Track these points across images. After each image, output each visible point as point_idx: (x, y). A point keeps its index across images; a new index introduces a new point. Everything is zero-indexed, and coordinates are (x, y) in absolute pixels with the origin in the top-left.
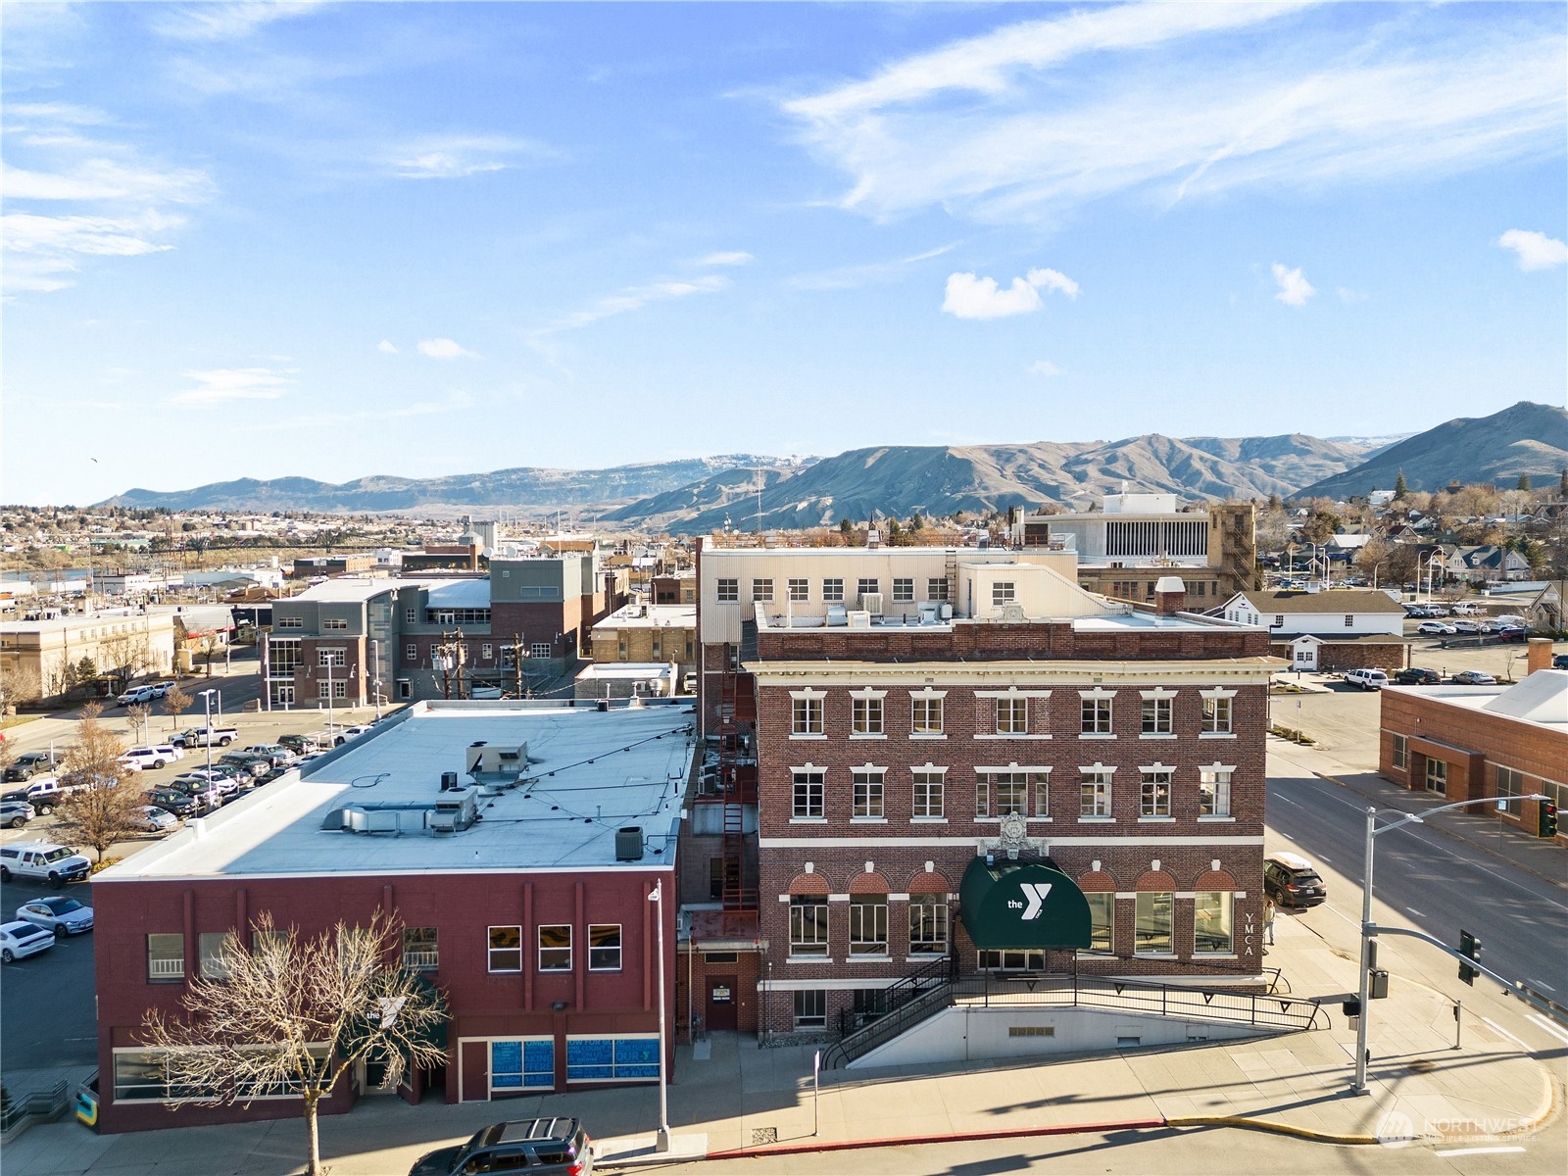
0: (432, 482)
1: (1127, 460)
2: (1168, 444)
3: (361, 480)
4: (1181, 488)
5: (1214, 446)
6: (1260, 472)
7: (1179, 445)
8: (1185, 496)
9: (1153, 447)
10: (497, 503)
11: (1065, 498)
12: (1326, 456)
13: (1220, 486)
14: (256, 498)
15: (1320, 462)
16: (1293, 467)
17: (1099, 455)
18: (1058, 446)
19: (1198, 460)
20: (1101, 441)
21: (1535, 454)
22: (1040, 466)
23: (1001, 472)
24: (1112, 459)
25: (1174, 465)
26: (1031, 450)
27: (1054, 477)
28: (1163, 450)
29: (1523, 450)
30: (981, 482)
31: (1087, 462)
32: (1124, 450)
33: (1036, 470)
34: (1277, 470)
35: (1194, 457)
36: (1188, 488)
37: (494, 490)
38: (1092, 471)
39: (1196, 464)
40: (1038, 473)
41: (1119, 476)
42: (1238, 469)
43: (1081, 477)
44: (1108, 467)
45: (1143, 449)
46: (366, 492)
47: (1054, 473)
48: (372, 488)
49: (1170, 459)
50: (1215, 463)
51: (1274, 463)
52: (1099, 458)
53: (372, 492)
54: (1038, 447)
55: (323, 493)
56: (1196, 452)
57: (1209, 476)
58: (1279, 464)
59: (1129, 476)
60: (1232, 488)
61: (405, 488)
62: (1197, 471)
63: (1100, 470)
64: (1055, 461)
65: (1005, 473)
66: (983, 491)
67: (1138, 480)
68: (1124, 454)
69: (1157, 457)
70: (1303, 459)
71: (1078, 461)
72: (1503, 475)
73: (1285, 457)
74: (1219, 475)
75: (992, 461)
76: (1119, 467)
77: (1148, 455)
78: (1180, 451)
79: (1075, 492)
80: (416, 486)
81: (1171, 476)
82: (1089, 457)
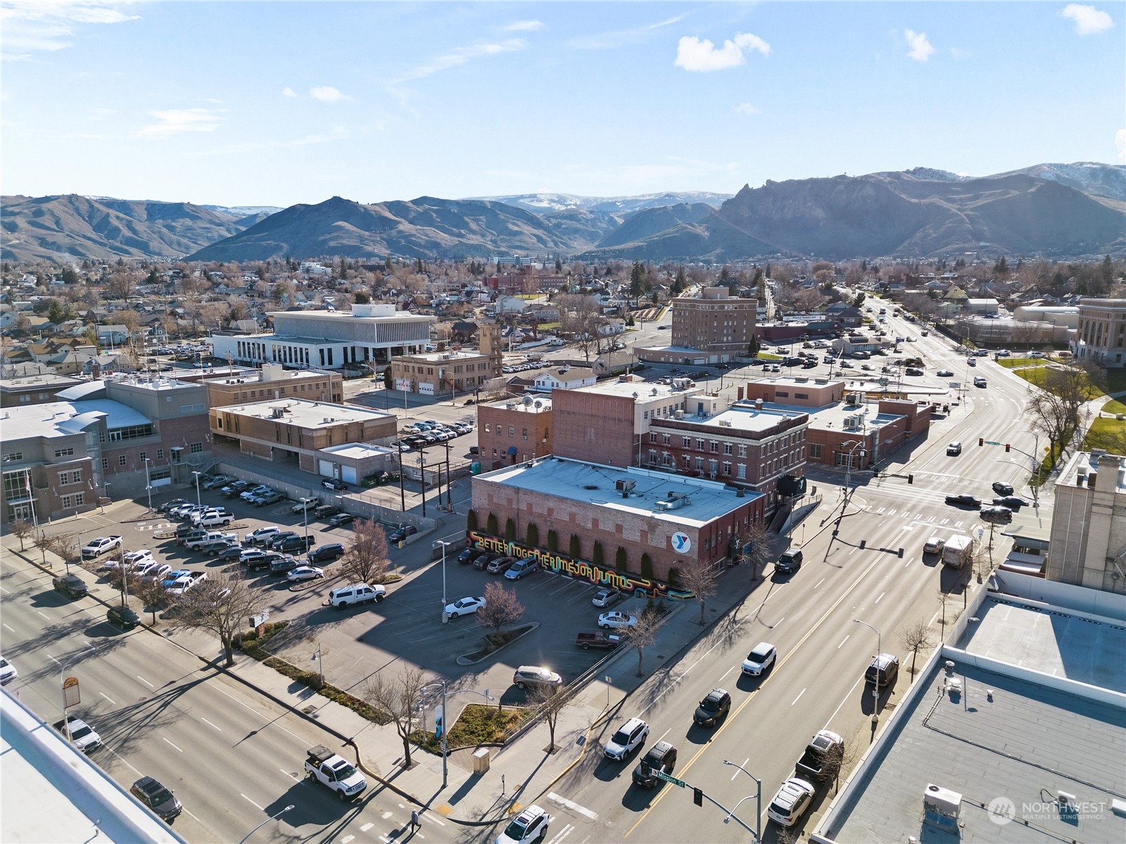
1: (52, 213)
2: (86, 203)
4: (105, 241)
5: (124, 206)
6: (164, 230)
7: (96, 205)
8: (109, 247)
9: (73, 205)
12: (211, 222)
13: (137, 240)
15: (208, 226)
16: (189, 229)
17: (24, 208)
19: (115, 218)
20: (21, 197)
21: (348, 231)
24: (39, 213)
25: (95, 222)
28: (84, 208)
29: (340, 228)
31: (13, 214)
32: (49, 205)
34: (178, 230)
35: (112, 215)
36: (110, 241)
38: (21, 222)
39: (115, 222)
41: (48, 228)
42: (149, 228)
43: (12, 228)
44: (36, 219)
45: (66, 206)
49: (91, 217)
50: (130, 222)
51: (174, 224)
52: (25, 211)
56: (112, 212)
57: (126, 232)
58: (179, 224)
59: (55, 227)
60: (147, 242)
62: (116, 227)
63: (29, 222)
67: (67, 233)
68: (48, 209)
69: (79, 214)
70: (195, 222)
71: (5, 212)
72: (332, 244)
73: (181, 221)
74: (134, 232)
76: (47, 220)
77: (71, 212)
78: (99, 210)
79: (10, 241)
81: (94, 230)
82: (16, 210)
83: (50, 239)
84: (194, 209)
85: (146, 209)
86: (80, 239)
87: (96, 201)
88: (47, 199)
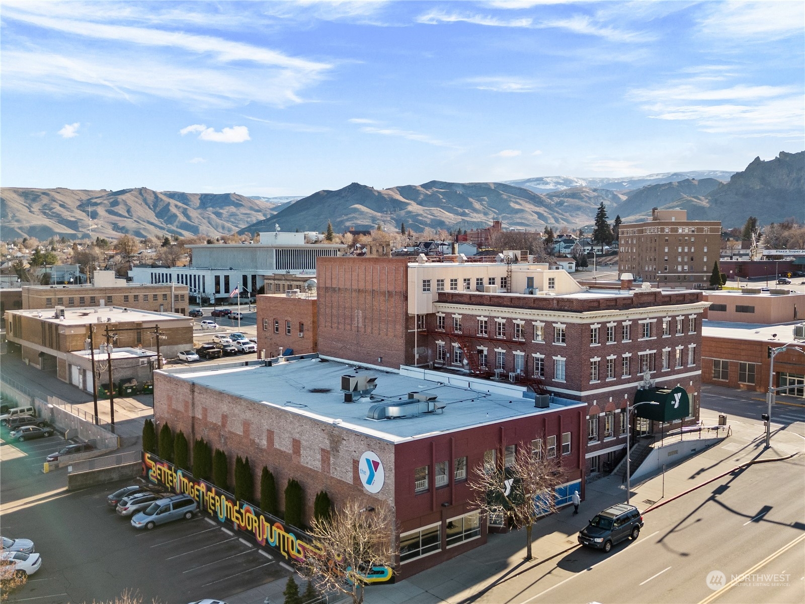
1: (126, 204)
2: (153, 195)
4: (164, 226)
5: (183, 197)
6: (213, 216)
7: (160, 196)
8: (167, 231)
9: (143, 196)
11: (83, 230)
12: (251, 209)
13: (190, 225)
15: (248, 212)
16: (233, 215)
17: (105, 200)
18: (73, 192)
19: (174, 207)
20: (105, 190)
21: (362, 213)
22: (61, 206)
23: (30, 209)
24: (115, 203)
25: (158, 209)
26: (53, 193)
27: (73, 215)
28: (151, 199)
29: (356, 210)
30: (14, 216)
31: (96, 204)
32: (123, 197)
33: (58, 209)
34: (224, 216)
35: (171, 205)
36: (168, 226)
38: (101, 211)
39: (173, 210)
40: (60, 211)
41: (120, 216)
42: (200, 214)
43: (94, 215)
44: (112, 208)
45: (136, 197)
47: (72, 211)
49: (155, 206)
50: (186, 209)
51: (221, 211)
52: (105, 202)
54: (58, 191)
56: (173, 202)
57: (182, 218)
58: (225, 211)
59: (127, 216)
60: (197, 227)
62: (174, 214)
63: (107, 211)
64: (73, 203)
65: (32, 210)
66: (16, 223)
67: (135, 219)
68: (123, 200)
69: (147, 204)
70: (238, 209)
71: (89, 203)
72: (348, 224)
73: (227, 208)
74: (188, 217)
75: (21, 200)
76: (121, 209)
77: (140, 202)
78: (162, 200)
79: (90, 226)
81: (157, 217)
82: (98, 201)
83: (121, 225)
84: (238, 198)
85: (199, 199)
86: (145, 224)
87: (161, 193)
88: (123, 192)
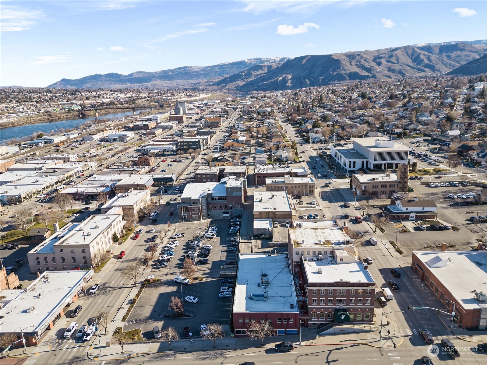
0: (156, 73)
1: (396, 56)
2: (412, 50)
3: (133, 73)
4: (416, 66)
5: (429, 49)
6: (445, 58)
8: (417, 69)
9: (406, 51)
10: (177, 80)
11: (373, 72)
12: (471, 51)
13: (430, 65)
14: (101, 81)
15: (468, 53)
16: (458, 56)
17: (386, 55)
18: (371, 52)
19: (423, 55)
20: (388, 49)
22: (365, 60)
23: (350, 63)
24: (391, 56)
25: (414, 57)
26: (362, 54)
27: (370, 64)
28: (410, 52)
30: (343, 68)
31: (382, 58)
32: (396, 52)
33: (363, 62)
34: (452, 57)
35: (422, 54)
36: (418, 66)
37: (176, 75)
38: (383, 61)
39: (422, 57)
40: (364, 63)
41: (393, 63)
42: (437, 58)
43: (379, 64)
44: (389, 59)
45: (403, 52)
46: (135, 77)
47: (369, 63)
48: (137, 76)
49: (412, 56)
50: (429, 56)
51: (451, 54)
53: (137, 77)
54: (364, 52)
55: (121, 78)
56: (422, 52)
57: (426, 61)
58: (453, 55)
59: (397, 63)
60: (435, 65)
61: (147, 75)
62: (422, 59)
63: (387, 61)
64: (370, 58)
65: (352, 64)
66: (344, 71)
67: (400, 64)
68: (395, 54)
69: (408, 55)
70: (462, 53)
71: (378, 57)
73: (455, 52)
74: (430, 60)
75: (347, 59)
76: (394, 59)
77: (404, 54)
78: (416, 52)
79: (377, 70)
80: (151, 74)
81: (412, 61)
82: (383, 56)
83: (392, 68)
84: (463, 45)
85: (439, 48)
86: (405, 66)
87: (417, 48)
88: (396, 49)
